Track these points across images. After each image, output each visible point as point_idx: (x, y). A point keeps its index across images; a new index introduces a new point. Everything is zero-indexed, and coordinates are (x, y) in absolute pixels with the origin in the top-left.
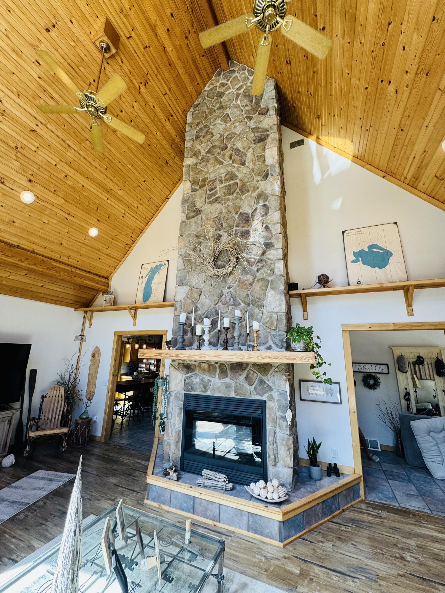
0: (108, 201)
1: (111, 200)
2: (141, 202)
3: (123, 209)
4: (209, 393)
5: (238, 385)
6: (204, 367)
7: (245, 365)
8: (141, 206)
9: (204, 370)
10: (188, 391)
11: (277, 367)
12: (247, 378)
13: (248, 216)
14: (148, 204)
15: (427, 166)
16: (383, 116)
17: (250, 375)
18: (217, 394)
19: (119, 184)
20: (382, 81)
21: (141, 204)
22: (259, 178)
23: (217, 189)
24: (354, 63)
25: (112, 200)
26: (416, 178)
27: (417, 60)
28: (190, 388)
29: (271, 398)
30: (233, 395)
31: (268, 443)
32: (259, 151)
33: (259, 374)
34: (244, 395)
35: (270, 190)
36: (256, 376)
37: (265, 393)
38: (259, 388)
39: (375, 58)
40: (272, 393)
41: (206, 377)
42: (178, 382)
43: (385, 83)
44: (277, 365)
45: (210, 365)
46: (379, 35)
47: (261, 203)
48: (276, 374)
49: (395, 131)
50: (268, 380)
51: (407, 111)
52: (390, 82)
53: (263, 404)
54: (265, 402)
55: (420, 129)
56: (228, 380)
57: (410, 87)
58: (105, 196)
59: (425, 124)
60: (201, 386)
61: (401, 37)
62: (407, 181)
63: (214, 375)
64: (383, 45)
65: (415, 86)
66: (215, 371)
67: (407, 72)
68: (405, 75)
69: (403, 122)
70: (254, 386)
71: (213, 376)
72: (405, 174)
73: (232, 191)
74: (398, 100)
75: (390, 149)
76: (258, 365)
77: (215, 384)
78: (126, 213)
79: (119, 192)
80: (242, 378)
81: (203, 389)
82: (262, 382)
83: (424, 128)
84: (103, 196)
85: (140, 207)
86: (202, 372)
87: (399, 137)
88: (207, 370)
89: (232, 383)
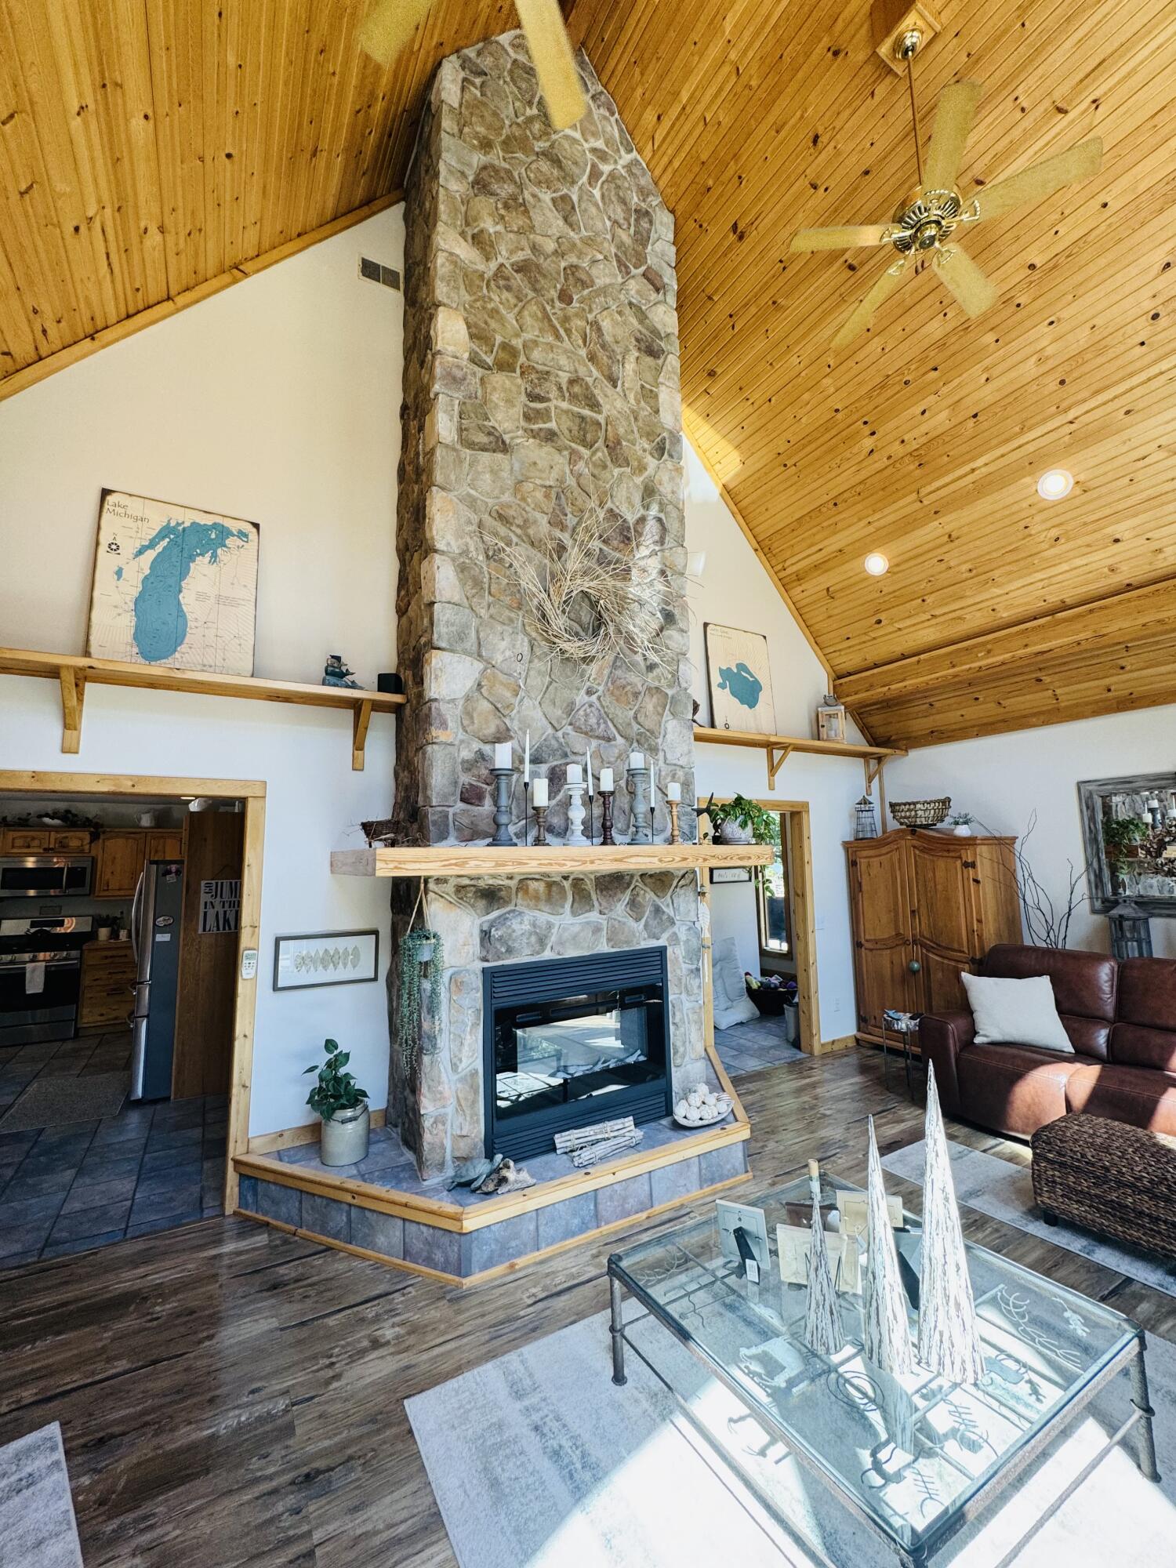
0: (76, 123)
1: (86, 124)
2: (169, 223)
3: (99, 201)
4: (548, 955)
5: (616, 923)
6: (536, 891)
7: (627, 878)
8: (158, 237)
9: (537, 898)
10: (499, 958)
11: (683, 876)
12: (633, 904)
13: (629, 528)
14: (182, 245)
15: (826, 571)
16: (827, 466)
17: (640, 899)
18: (571, 953)
19: (162, 93)
20: (865, 423)
21: (162, 229)
22: (646, 446)
23: (551, 405)
24: (851, 363)
25: (94, 126)
26: (799, 578)
27: (924, 440)
28: (503, 950)
29: (675, 938)
30: (604, 948)
31: (672, 1027)
32: (648, 376)
33: (652, 894)
34: (627, 942)
35: (669, 490)
36: (648, 896)
37: (663, 931)
38: (653, 923)
39: (883, 387)
40: (675, 929)
41: (543, 917)
42: (461, 942)
43: (867, 430)
44: (681, 873)
45: (550, 885)
46: (913, 367)
47: (654, 511)
48: (682, 891)
49: (826, 498)
50: (668, 905)
51: (862, 486)
52: (873, 434)
53: (661, 952)
54: (665, 948)
55: (860, 520)
56: (593, 916)
57: (891, 461)
58: (81, 95)
59: (870, 519)
60: (533, 939)
61: (933, 398)
62: (782, 574)
63: (563, 907)
64: (906, 383)
65: (898, 465)
66: (564, 897)
67: (903, 441)
68: (898, 442)
69: (845, 495)
70: (643, 921)
71: (561, 911)
72: (788, 563)
73: (589, 437)
74: (865, 463)
75: (797, 516)
76: (651, 876)
77: (565, 929)
78: (97, 225)
79: (137, 123)
80: (620, 908)
81: (537, 947)
82: (657, 910)
83: (865, 522)
84: (77, 87)
85: (154, 238)
86: (532, 903)
87: (824, 510)
88: (543, 896)
89: (602, 920)
